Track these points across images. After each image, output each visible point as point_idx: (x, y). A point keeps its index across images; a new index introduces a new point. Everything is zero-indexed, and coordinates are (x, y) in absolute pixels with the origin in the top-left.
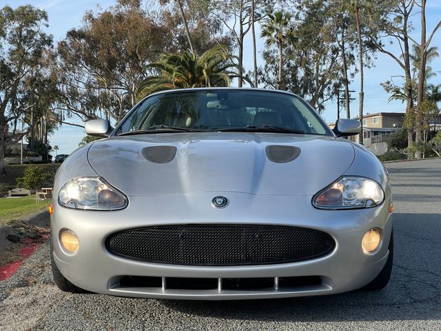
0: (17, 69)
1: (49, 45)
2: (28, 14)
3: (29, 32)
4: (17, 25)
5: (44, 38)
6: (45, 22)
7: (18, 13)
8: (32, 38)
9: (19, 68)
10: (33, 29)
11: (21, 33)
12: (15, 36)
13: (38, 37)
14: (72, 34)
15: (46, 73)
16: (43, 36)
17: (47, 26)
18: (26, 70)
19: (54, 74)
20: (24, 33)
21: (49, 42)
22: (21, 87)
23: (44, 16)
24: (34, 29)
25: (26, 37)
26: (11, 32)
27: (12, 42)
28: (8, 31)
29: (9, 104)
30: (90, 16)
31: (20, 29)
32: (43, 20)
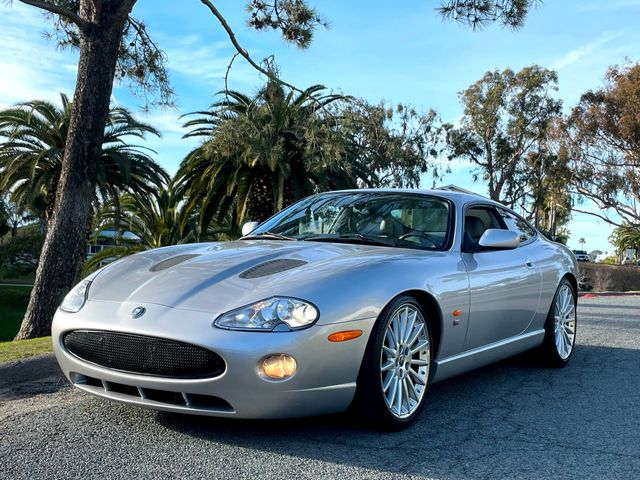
0: (516, 144)
1: (557, 112)
2: (533, 76)
3: (533, 98)
4: (520, 91)
5: (551, 105)
6: (554, 85)
7: (521, 76)
8: (536, 105)
9: (519, 143)
10: (538, 94)
11: (524, 100)
12: (516, 104)
13: (544, 104)
14: (589, 97)
15: (554, 148)
16: (550, 101)
17: (557, 89)
18: (526, 145)
19: (563, 149)
20: (528, 100)
21: (557, 109)
22: (521, 165)
23: (554, 77)
24: (540, 94)
25: (529, 105)
26: (512, 100)
27: (512, 111)
28: (508, 99)
29: (505, 187)
30: (614, 73)
31: (522, 96)
32: (551, 83)
